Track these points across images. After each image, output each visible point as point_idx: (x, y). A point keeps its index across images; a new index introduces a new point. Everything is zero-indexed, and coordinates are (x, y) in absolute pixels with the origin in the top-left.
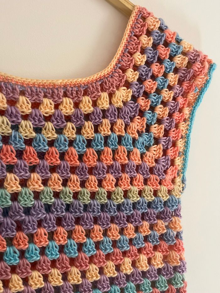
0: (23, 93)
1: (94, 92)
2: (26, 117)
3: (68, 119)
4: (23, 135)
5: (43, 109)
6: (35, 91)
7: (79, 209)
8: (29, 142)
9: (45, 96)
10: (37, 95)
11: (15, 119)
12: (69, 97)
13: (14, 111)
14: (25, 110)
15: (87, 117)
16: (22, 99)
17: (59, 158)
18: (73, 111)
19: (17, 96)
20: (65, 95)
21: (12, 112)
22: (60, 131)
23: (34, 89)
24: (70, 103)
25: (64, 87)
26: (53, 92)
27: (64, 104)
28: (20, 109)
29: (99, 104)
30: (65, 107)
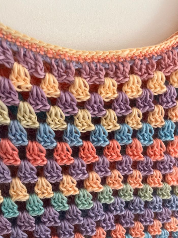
0: (79, 73)
1: (170, 66)
4: (80, 129)
5: (104, 94)
6: (94, 68)
7: (140, 207)
9: (107, 75)
10: (97, 74)
11: (70, 110)
12: (136, 74)
13: (69, 98)
14: (82, 97)
15: (157, 99)
16: (79, 81)
17: (121, 153)
18: (140, 93)
19: (71, 78)
20: (132, 71)
21: (66, 101)
23: (93, 66)
24: (138, 82)
25: (131, 59)
26: (117, 68)
27: (131, 84)
28: (75, 96)
29: (173, 81)
30: (131, 88)
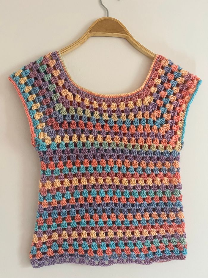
0: (104, 101)
1: (135, 99)
2: (105, 111)
3: (123, 111)
4: (104, 119)
5: (112, 108)
6: (109, 100)
7: (127, 152)
8: (106, 122)
9: (113, 102)
10: (110, 101)
11: (101, 112)
12: (123, 102)
13: (101, 109)
14: (105, 108)
15: (131, 110)
16: (104, 103)
17: (119, 129)
18: (125, 108)
19: (102, 102)
20: (122, 101)
21: (100, 109)
22: (119, 117)
23: (109, 99)
24: (124, 104)
25: (121, 97)
26: (116, 100)
27: (121, 105)
28: (103, 108)
29: (137, 104)
30: (121, 106)
